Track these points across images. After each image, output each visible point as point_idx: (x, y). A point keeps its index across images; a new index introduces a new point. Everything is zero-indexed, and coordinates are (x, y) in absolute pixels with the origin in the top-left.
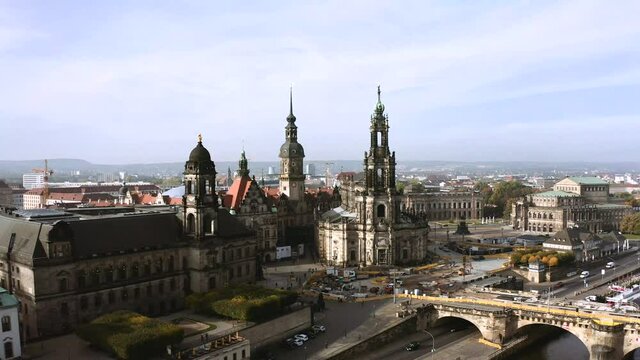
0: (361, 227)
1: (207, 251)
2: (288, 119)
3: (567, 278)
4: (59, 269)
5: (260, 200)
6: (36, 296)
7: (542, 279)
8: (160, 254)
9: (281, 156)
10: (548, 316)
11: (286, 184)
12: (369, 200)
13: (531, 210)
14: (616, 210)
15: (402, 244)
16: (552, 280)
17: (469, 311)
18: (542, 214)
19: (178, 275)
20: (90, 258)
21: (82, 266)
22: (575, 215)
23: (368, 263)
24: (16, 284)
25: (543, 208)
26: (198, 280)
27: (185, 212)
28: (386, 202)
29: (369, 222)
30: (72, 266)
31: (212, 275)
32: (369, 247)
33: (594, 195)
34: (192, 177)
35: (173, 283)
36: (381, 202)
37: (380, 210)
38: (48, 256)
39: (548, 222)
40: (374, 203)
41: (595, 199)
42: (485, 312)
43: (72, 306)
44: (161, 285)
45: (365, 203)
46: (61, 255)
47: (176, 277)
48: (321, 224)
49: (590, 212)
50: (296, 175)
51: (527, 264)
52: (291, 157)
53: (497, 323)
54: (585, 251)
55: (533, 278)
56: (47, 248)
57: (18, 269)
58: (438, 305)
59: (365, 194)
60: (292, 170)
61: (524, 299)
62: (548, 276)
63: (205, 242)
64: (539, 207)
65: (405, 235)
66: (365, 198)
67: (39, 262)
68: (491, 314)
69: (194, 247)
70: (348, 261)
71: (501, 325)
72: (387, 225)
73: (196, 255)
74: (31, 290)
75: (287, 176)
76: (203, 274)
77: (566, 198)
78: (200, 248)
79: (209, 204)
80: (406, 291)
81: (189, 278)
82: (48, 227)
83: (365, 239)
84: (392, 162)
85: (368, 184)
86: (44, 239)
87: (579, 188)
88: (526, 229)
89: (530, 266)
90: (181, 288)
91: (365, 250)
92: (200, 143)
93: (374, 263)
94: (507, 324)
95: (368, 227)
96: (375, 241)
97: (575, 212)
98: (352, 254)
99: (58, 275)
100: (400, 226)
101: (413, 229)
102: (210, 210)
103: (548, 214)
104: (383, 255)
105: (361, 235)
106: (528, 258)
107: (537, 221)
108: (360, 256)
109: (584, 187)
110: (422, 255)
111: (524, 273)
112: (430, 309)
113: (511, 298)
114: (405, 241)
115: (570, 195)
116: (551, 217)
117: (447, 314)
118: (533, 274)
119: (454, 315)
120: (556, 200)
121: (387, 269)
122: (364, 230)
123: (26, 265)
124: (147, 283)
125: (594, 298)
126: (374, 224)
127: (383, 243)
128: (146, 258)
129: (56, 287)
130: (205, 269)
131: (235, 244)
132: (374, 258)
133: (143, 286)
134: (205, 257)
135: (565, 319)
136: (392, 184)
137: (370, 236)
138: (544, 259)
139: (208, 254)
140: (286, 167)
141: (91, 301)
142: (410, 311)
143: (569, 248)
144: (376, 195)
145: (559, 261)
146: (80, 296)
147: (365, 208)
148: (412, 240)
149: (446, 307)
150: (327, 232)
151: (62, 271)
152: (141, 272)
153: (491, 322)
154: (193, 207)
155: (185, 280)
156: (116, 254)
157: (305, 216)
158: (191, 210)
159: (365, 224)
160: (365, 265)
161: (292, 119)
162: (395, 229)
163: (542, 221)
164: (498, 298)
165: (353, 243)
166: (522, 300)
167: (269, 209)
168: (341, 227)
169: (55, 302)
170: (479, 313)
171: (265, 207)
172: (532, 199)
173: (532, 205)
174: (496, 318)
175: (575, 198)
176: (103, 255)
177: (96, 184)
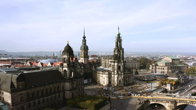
0: (113, 73)
1: (71, 83)
2: (83, 37)
3: (178, 88)
4: (20, 93)
5: (78, 64)
6: (12, 104)
7: (171, 89)
8: (55, 85)
9: (81, 49)
10: (188, 102)
11: (83, 59)
12: (116, 64)
13: (157, 67)
14: (182, 67)
15: (126, 78)
16: (174, 89)
17: (162, 101)
18: (161, 68)
19: (61, 92)
20: (32, 87)
21: (29, 91)
22: (171, 68)
23: (115, 85)
24: (2, 99)
25: (161, 66)
26: (68, 94)
27: (63, 69)
28: (121, 65)
29: (115, 71)
30: (25, 91)
31: (73, 92)
32: (116, 79)
33: (176, 62)
34: (65, 56)
35: (59, 95)
36: (120, 65)
37: (119, 68)
38: (16, 88)
39: (163, 70)
40: (118, 65)
41: (176, 63)
42: (167, 101)
43: (25, 107)
44: (55, 96)
45: (114, 65)
46: (21, 87)
47: (60, 93)
48: (98, 72)
49: (175, 67)
50: (86, 56)
51: (166, 84)
52: (84, 50)
53: (172, 105)
54: (181, 80)
55: (168, 89)
56: (16, 85)
57: (3, 93)
58: (150, 100)
59: (114, 62)
60: (85, 54)
61: (175, 96)
62: (173, 88)
63: (71, 80)
64: (160, 66)
65: (127, 75)
66: (114, 64)
67: (13, 90)
68: (170, 102)
69: (67, 82)
70: (108, 84)
71: (173, 105)
72: (122, 72)
73: (67, 85)
74: (10, 101)
75: (83, 56)
76: (70, 92)
77: (168, 63)
78: (69, 82)
79: (71, 66)
80: (136, 95)
81: (65, 93)
82: (15, 76)
83: (114, 77)
84: (123, 52)
85: (115, 59)
86: (14, 81)
87: (171, 60)
88: (155, 73)
89: (167, 85)
90: (62, 97)
91: (114, 80)
92: (68, 44)
93: (117, 85)
94: (174, 105)
95: (115, 73)
96: (118, 78)
97: (171, 67)
98: (110, 82)
99: (20, 95)
100: (125, 73)
101: (129, 74)
102: (72, 68)
103: (162, 68)
104: (120, 82)
105: (113, 76)
106: (166, 82)
107: (159, 70)
108: (112, 83)
109: (173, 60)
110: (131, 82)
111: (165, 87)
112: (148, 101)
113: (171, 96)
114: (127, 78)
115: (169, 62)
116: (163, 69)
117: (154, 102)
118: (168, 87)
119: (156, 103)
120: (165, 64)
121: (123, 87)
122: (114, 74)
123: (7, 91)
124: (51, 96)
125: (191, 94)
126: (118, 72)
127: (120, 78)
128: (50, 86)
129: (19, 100)
130: (71, 90)
131: (78, 80)
132: (118, 83)
133: (50, 97)
134: (71, 85)
135: (194, 102)
136: (123, 59)
137: (116, 76)
138: (171, 82)
139: (72, 84)
140: (83, 53)
141: (32, 104)
142: (141, 102)
143: (177, 79)
144: (118, 62)
145: (175, 83)
146: (28, 103)
147: (114, 67)
148: (129, 77)
149: (153, 100)
150: (101, 75)
151: (22, 94)
152: (48, 92)
153: (170, 105)
154: (66, 67)
155: (63, 94)
156: (40, 86)
157: (88, 69)
158: (66, 69)
159: (114, 72)
160: (114, 86)
161: (84, 38)
162: (124, 74)
163: (161, 70)
164: (166, 96)
165: (110, 78)
166: (174, 97)
167: (81, 67)
168: (106, 73)
169: (19, 106)
170: (165, 102)
171: (79, 66)
172: (157, 63)
173: (158, 65)
174: (171, 103)
175: (170, 63)
176: (35, 87)
177: (12, 58)
